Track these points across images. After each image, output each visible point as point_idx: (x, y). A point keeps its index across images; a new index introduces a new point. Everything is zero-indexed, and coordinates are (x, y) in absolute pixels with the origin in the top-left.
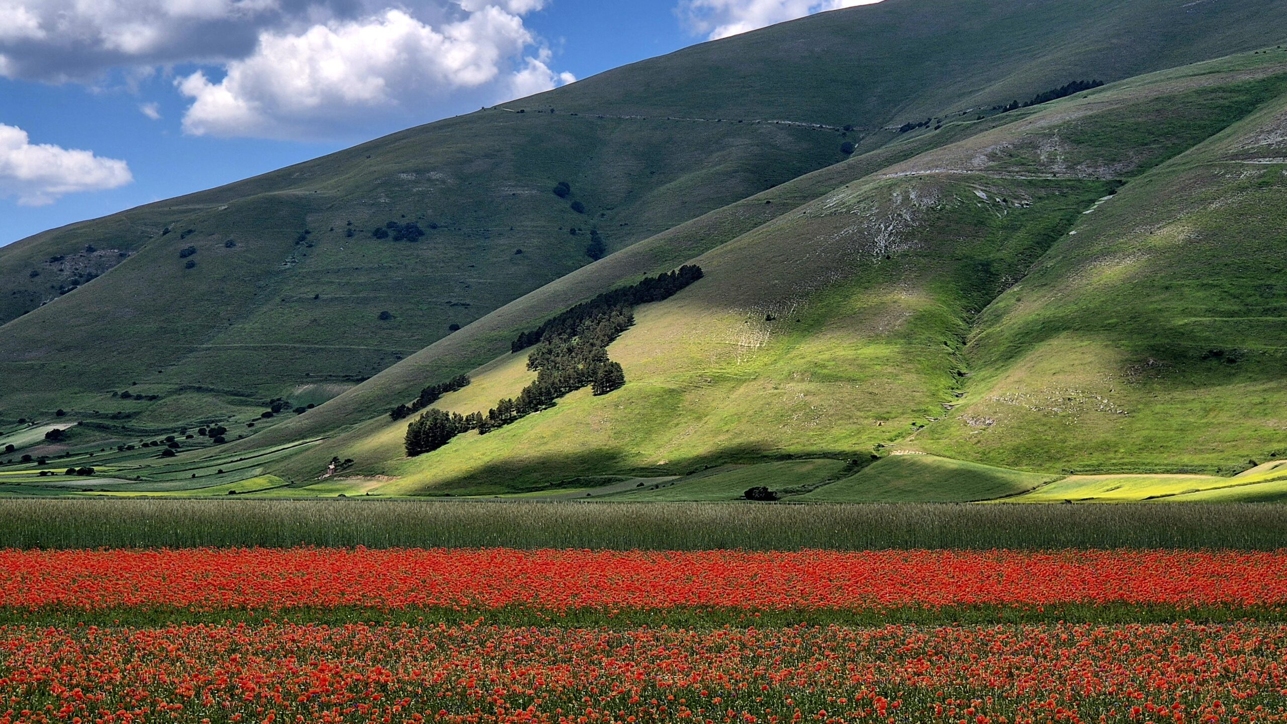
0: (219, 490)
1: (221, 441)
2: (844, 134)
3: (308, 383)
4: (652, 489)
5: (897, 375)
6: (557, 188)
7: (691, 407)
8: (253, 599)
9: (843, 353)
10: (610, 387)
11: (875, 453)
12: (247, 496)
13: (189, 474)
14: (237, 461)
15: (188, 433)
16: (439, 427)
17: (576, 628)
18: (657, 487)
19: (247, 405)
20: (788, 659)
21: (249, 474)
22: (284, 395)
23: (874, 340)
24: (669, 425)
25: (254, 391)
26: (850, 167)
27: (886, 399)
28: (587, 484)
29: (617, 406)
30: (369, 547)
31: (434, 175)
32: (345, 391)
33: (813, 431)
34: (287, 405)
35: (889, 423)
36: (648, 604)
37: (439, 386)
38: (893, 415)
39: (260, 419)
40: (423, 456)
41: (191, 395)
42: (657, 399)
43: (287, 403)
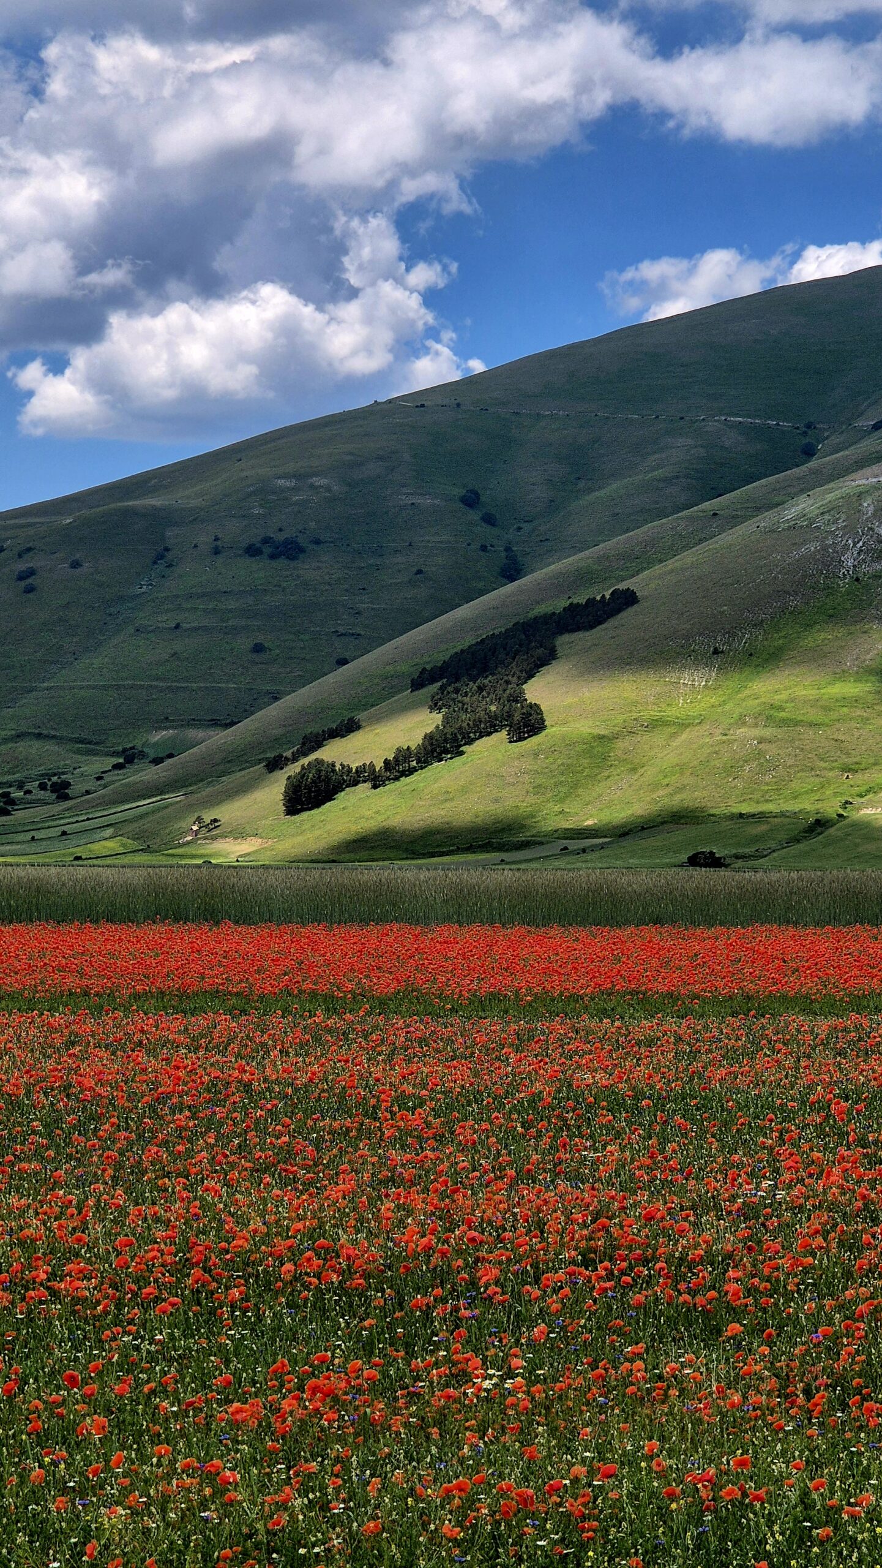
0: (64, 855)
1: (66, 797)
2: (805, 433)
3: (165, 728)
4: (578, 854)
5: (868, 719)
6: (465, 496)
7: (625, 757)
8: (96, 984)
9: (804, 692)
10: (528, 732)
11: (841, 811)
12: (95, 862)
13: (28, 836)
14: (84, 821)
15: (26, 788)
16: (324, 780)
17: (481, 1018)
18: (584, 851)
19: (95, 754)
20: (731, 1056)
21: (97, 836)
22: (138, 743)
23: (840, 678)
24: (599, 777)
25: (103, 737)
26: (812, 472)
27: (854, 747)
28: (501, 848)
29: (536, 755)
30: (237, 923)
31: (317, 481)
32: (210, 737)
33: (767, 784)
34: (142, 755)
35: (859, 776)
36: (568, 989)
37: (323, 731)
38: (862, 766)
39: (110, 771)
40: (305, 815)
41: (29, 743)
42: (585, 746)
43: (143, 751)
